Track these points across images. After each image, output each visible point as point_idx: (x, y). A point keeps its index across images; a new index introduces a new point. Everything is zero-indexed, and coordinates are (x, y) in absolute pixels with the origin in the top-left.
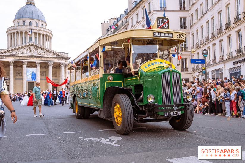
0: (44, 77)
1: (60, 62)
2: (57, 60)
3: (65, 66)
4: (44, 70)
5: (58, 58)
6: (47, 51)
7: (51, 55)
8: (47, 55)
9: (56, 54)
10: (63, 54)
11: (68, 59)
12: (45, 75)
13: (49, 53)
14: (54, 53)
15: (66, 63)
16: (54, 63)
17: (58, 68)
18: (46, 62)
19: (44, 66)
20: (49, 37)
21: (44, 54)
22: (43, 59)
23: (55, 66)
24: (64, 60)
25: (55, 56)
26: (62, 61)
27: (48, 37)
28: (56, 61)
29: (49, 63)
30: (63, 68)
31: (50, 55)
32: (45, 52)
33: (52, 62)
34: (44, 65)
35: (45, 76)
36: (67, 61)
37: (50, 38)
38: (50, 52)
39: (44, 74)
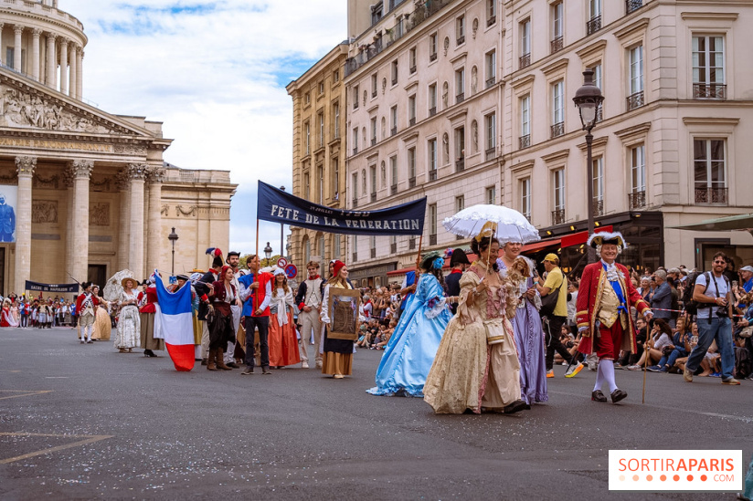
0: (46, 228)
1: (125, 159)
2: (111, 150)
3: (150, 178)
4: (50, 194)
5: (116, 143)
6: (67, 108)
7: (83, 128)
8: (68, 125)
9: (108, 125)
10: (140, 123)
11: (162, 148)
12: (52, 217)
13: (75, 120)
14: (98, 121)
15: (149, 167)
16: (98, 166)
17: (112, 186)
18: (64, 156)
19: (54, 177)
20: (68, 46)
21: (53, 121)
22: (46, 145)
23: (100, 180)
24: (145, 153)
25: (102, 131)
26: (134, 158)
27: (65, 50)
28: (108, 155)
29: (76, 163)
30: (137, 188)
31: (80, 129)
32: (59, 112)
33: (91, 159)
34: (50, 174)
35: (55, 220)
36: (155, 155)
37: (74, 53)
38: (81, 113)
39: (48, 214)
